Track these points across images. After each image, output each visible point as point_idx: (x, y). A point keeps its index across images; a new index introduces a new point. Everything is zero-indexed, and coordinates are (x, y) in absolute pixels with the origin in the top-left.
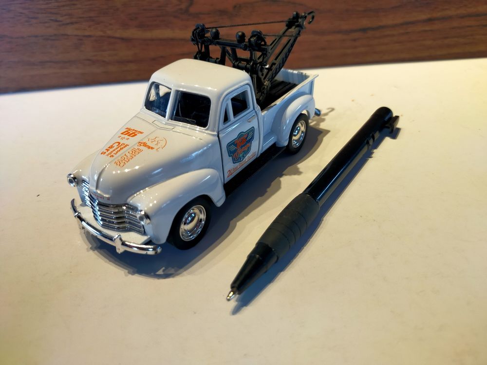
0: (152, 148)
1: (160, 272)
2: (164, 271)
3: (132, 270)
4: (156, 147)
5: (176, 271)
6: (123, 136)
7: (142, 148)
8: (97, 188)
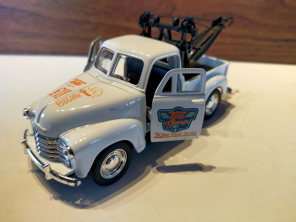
0: (89, 95)
1: (78, 202)
2: (81, 201)
3: (56, 196)
4: (93, 95)
5: (91, 203)
6: (71, 84)
7: (82, 94)
8: (38, 121)
